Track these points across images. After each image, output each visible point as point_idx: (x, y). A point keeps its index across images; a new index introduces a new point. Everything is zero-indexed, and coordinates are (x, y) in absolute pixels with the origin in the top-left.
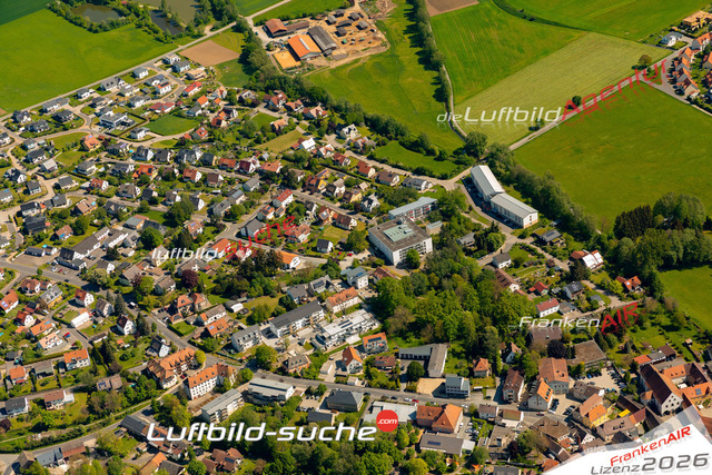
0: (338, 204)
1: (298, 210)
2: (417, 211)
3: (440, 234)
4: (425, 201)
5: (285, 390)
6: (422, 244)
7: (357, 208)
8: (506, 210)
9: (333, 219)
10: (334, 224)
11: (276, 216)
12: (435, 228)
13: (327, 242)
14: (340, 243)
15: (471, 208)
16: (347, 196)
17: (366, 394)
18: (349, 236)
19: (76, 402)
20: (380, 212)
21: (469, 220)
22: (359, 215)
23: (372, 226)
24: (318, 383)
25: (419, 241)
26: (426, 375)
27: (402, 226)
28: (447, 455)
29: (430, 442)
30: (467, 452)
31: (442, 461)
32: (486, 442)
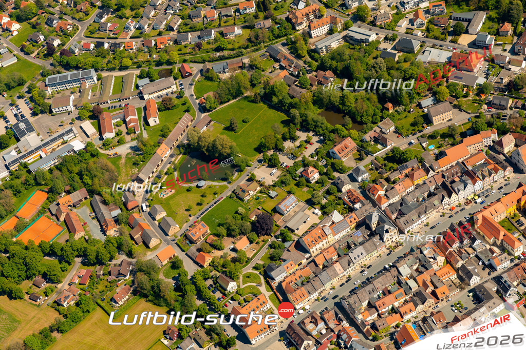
5: (370, 36)
17: (423, 42)
19: (243, 35)
26: (467, 32)
28: (465, 86)
29: (455, 77)
30: (480, 85)
31: (461, 90)
32: (494, 79)
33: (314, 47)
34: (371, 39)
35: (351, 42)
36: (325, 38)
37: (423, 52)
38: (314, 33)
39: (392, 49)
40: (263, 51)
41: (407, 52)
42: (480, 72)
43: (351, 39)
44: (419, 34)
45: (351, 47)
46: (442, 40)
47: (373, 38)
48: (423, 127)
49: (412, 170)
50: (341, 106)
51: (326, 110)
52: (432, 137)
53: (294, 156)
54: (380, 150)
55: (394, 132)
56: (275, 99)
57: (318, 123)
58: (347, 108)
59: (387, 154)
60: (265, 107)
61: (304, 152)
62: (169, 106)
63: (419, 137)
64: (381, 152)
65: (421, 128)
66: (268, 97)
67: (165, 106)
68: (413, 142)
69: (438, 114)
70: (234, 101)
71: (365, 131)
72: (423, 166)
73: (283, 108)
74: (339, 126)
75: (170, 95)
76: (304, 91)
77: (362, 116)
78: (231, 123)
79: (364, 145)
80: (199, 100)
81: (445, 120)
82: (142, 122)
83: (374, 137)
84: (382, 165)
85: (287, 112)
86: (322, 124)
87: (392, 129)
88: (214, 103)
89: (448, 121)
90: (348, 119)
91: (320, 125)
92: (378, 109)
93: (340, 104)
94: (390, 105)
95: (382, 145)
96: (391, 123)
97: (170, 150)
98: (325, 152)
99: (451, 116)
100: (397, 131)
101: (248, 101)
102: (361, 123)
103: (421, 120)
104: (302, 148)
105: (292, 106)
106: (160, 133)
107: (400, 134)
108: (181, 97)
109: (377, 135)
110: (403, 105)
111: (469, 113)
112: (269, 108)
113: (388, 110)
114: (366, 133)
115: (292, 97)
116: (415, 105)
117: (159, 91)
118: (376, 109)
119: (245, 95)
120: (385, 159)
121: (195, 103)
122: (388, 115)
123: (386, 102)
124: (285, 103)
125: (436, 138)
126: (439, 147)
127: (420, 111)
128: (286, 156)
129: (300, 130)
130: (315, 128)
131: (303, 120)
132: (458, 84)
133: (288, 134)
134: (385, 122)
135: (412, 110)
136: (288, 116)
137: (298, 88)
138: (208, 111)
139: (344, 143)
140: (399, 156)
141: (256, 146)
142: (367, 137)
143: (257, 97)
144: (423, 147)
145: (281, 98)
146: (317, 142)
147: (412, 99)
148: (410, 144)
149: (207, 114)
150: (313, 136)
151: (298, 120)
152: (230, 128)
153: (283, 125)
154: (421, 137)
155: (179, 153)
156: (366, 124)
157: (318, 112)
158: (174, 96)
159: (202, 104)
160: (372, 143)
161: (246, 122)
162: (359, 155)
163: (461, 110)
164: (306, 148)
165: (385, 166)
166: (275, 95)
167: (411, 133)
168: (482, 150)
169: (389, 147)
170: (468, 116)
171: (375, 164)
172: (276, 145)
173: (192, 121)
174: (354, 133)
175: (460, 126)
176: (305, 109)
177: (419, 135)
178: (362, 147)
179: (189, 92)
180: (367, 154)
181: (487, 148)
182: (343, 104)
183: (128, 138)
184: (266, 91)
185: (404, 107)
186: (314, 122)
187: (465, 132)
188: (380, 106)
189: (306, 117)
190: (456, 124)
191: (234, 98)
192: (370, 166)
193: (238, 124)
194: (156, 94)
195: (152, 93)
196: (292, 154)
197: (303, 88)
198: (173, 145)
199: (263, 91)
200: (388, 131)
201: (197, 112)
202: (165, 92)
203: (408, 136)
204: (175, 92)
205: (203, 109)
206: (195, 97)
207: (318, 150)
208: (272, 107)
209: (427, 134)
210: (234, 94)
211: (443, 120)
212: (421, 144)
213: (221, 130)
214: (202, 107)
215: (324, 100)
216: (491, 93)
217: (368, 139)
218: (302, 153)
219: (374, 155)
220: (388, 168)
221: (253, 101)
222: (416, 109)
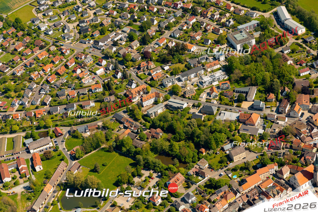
0: (216, 23)
1: (197, 25)
2: (250, 26)
3: (259, 37)
4: (254, 22)
5: (183, 104)
6: (250, 41)
7: (223, 25)
8: (291, 27)
9: (212, 30)
10: (212, 32)
11: (187, 28)
12: (257, 35)
13: (208, 40)
14: (214, 40)
15: (275, 26)
16: (220, 19)
17: (218, 107)
18: (219, 37)
19: (95, 106)
20: (234, 27)
21: (273, 31)
22: (224, 28)
23: (229, 33)
24: (198, 102)
25: (249, 40)
26: (246, 100)
27: (242, 33)
28: (251, 135)
29: (244, 129)
30: (260, 134)
31: (248, 138)
32: (269, 130)
33: (146, 113)
34: (184, 107)
35: (171, 109)
36: (152, 107)
37: (220, 114)
38: (145, 104)
39: (198, 113)
40: (111, 117)
41: (209, 114)
42: (259, 126)
43: (171, 107)
44: (215, 102)
45: (171, 112)
46: (230, 105)
47: (185, 106)
48: (227, 163)
49: (225, 193)
50: (170, 152)
51: (159, 155)
52: (234, 170)
53: (142, 188)
54: (200, 181)
55: (208, 168)
56: (124, 149)
57: (156, 164)
58: (174, 153)
59: (206, 183)
60: (117, 154)
61: (148, 185)
62: (49, 157)
63: (225, 170)
64: (202, 182)
65: (226, 165)
66: (119, 147)
67: (46, 157)
68: (222, 174)
69: (237, 154)
70: (94, 151)
71: (189, 168)
72: (232, 190)
73: (130, 155)
74: (171, 166)
75: (49, 150)
76: (143, 143)
77: (186, 158)
78: (95, 167)
79: (190, 178)
80: (70, 151)
81: (241, 158)
82: (31, 169)
83: (196, 172)
84: (203, 190)
85: (134, 158)
86: (159, 164)
87: (207, 165)
88: (82, 153)
89: (243, 159)
90: (176, 161)
91: (158, 165)
92: (195, 153)
93: (169, 150)
94: (203, 150)
95: (201, 177)
96: (206, 162)
97: (53, 187)
98: (163, 184)
99: (245, 155)
100: (210, 167)
101: (105, 151)
102: (185, 163)
103: (226, 159)
104: (147, 181)
105: (137, 153)
106: (44, 176)
107: (213, 169)
108: (57, 150)
109: (197, 171)
110: (212, 149)
111: (256, 153)
112: (120, 155)
113: (202, 153)
114: (189, 169)
115: (136, 147)
116: (220, 149)
117: (41, 147)
118: (194, 153)
119: (102, 147)
120: (205, 187)
121: (67, 154)
122: (203, 157)
123: (200, 148)
124: (131, 151)
125: (237, 171)
126: (240, 177)
127: (224, 153)
128: (136, 188)
129: (143, 169)
130: (154, 167)
131: (145, 162)
132: (247, 134)
133: (136, 173)
134: (201, 161)
135: (218, 152)
136: (134, 160)
137: (139, 141)
138: (77, 159)
139: (176, 177)
140: (215, 184)
141: (114, 182)
142: (191, 172)
143: (111, 148)
144: (229, 177)
145: (128, 148)
146: (156, 177)
147: (218, 145)
148: (220, 175)
149: (77, 161)
150: (153, 173)
151: (142, 163)
152: (94, 170)
153: (131, 167)
154: (227, 170)
155: (60, 189)
156: (189, 163)
157: (154, 156)
158: (52, 150)
159: (72, 154)
160: (195, 176)
161: (105, 166)
162: (187, 184)
163: (250, 151)
164: (149, 182)
165: (206, 191)
166: (124, 146)
167: (220, 168)
168: (269, 177)
169: (206, 178)
170: (256, 155)
171: (199, 190)
172: (129, 180)
173: (66, 167)
174: (182, 169)
175: (252, 161)
176: (146, 155)
177: (225, 169)
178: (188, 179)
179: (62, 147)
180: (193, 183)
181: (272, 176)
182: (172, 150)
183: (21, 181)
184: (118, 144)
185: (213, 151)
186: (153, 163)
187: (256, 165)
188: (196, 151)
189: (148, 160)
190: (249, 160)
191: (95, 149)
192: (195, 192)
193: (100, 168)
194: (39, 149)
195: (36, 149)
196: (140, 186)
197: (142, 141)
198: (55, 184)
199: (115, 144)
200: (204, 167)
201: (69, 160)
202: (45, 147)
203: (218, 170)
204: (52, 147)
205: (73, 158)
206: (66, 150)
207: (158, 182)
208: (122, 154)
209: (231, 168)
210: (95, 147)
211: (240, 158)
212: (227, 175)
213: (88, 172)
214: (73, 156)
215: (158, 148)
216: (268, 139)
217: (192, 173)
218: (147, 185)
219: (197, 184)
220: (208, 192)
221: (108, 151)
222: (221, 152)
